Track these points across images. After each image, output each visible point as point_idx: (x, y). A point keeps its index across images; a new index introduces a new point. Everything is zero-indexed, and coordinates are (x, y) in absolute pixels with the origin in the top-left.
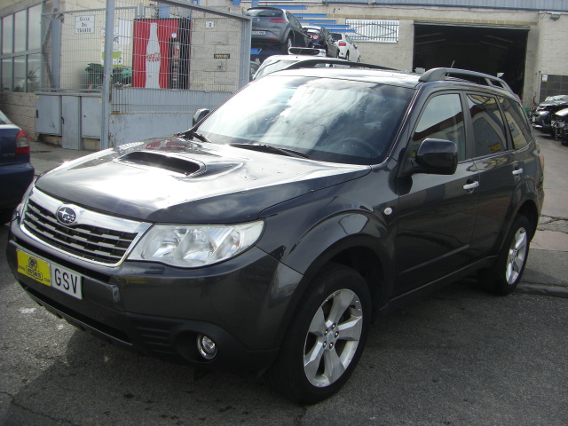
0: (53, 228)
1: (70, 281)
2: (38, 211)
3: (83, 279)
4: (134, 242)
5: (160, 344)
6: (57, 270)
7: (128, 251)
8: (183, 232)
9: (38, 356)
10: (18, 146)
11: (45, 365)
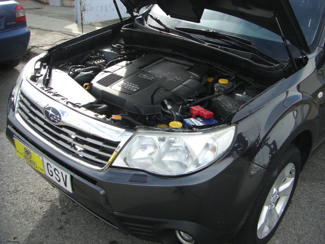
0: (42, 123)
1: (60, 175)
2: (29, 104)
3: (72, 177)
4: (117, 150)
5: (144, 233)
6: (48, 164)
7: (112, 157)
8: (162, 140)
9: (41, 200)
10: (17, 16)
11: (46, 207)
